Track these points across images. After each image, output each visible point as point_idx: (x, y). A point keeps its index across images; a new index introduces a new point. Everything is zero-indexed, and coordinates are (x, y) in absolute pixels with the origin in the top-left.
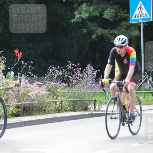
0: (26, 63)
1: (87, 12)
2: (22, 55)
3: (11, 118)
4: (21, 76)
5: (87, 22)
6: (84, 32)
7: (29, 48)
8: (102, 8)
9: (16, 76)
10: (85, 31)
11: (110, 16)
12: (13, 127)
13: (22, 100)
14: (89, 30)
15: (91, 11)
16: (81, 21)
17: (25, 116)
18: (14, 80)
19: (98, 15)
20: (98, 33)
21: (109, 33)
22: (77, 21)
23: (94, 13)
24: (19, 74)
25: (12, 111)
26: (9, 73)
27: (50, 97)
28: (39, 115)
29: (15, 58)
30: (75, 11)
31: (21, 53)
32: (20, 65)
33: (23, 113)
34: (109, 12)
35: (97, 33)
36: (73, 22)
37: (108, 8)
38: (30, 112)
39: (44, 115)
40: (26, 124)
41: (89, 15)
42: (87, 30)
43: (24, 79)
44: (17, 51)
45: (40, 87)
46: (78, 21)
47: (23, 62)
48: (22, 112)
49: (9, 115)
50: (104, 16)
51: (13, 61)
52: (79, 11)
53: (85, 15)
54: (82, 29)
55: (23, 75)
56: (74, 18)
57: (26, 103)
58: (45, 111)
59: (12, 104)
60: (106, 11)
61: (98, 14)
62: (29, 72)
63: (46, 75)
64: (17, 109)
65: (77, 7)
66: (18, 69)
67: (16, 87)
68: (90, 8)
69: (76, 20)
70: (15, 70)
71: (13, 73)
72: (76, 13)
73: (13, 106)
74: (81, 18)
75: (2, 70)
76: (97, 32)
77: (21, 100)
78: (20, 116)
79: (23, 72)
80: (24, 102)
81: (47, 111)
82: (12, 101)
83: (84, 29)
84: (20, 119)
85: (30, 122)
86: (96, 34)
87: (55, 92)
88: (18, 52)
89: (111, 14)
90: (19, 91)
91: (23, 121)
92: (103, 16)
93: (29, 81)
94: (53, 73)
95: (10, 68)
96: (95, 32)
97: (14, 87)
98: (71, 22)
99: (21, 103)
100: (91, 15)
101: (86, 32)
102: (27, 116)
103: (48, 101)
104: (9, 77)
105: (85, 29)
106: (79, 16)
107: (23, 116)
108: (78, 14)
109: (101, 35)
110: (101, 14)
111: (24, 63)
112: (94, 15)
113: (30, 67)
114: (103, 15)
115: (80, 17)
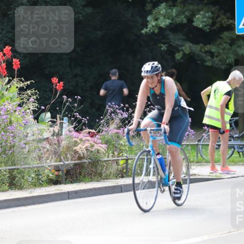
0: (70, 99)
1: (166, 17)
2: (63, 87)
3: (46, 186)
4: (63, 120)
5: (168, 32)
6: (162, 49)
7: (76, 76)
8: (190, 10)
9: (55, 120)
10: (164, 47)
11: (204, 24)
12: (51, 201)
13: (64, 157)
14: (170, 46)
15: (174, 15)
16: (158, 32)
17: (68, 183)
18: (51, 126)
19: (185, 21)
20: (185, 51)
21: (203, 50)
22: (152, 31)
23: (179, 18)
24: (58, 116)
25: (48, 176)
26: (43, 115)
27: (109, 153)
28: (91, 181)
29: (52, 90)
30: (148, 16)
31: (61, 83)
32: (60, 102)
33: (66, 179)
34: (203, 18)
35: (183, 51)
36: (144, 34)
37: (200, 11)
38: (77, 177)
39: (98, 181)
40: (70, 197)
41: (171, 22)
42: (167, 45)
43: (67, 124)
44: (55, 80)
45: (92, 136)
46: (154, 32)
47: (66, 97)
48: (64, 177)
49: (42, 181)
50: (195, 24)
51: (50, 95)
52: (154, 15)
53: (164, 23)
54: (159, 45)
55: (66, 119)
56: (146, 26)
57: (70, 162)
58: (100, 175)
59: (49, 164)
60: (197, 16)
61: (185, 19)
62: (76, 112)
63: (102, 117)
64: (56, 173)
65: (152, 10)
66: (58, 108)
67: (55, 137)
68: (172, 10)
69: (149, 30)
70: (52, 111)
71: (49, 115)
72: (149, 18)
73: (49, 168)
74: (157, 27)
75: (32, 110)
76: (183, 48)
77: (62, 157)
78: (60, 184)
79: (65, 113)
80: (68, 161)
81: (103, 175)
82: (48, 159)
83: (162, 45)
84: (61, 189)
85: (76, 193)
86: (181, 52)
87: (117, 145)
88: (57, 81)
89: (205, 20)
90: (59, 144)
91: (66, 191)
92: (193, 24)
93: (74, 128)
94: (112, 114)
95: (45, 106)
96: (180, 49)
97: (51, 137)
98: (142, 33)
99: (62, 163)
100: (174, 21)
101: (165, 49)
102: (72, 183)
103: (106, 159)
104: (43, 121)
105: (164, 44)
106: (154, 24)
107: (65, 184)
108: (153, 20)
109: (189, 54)
110: (190, 21)
111: (67, 99)
112: (178, 22)
113: (76, 105)
114: (193, 22)
115: (156, 24)
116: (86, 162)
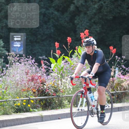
0: (119, 58)
2: (116, 51)
4: (115, 69)
17: (118, 103)
24: (113, 67)
25: (108, 99)
29: (110, 53)
31: (115, 49)
32: (114, 60)
33: (117, 101)
40: (119, 110)
43: (118, 71)
44: (111, 48)
47: (117, 57)
48: (116, 99)
51: (109, 56)
55: (117, 68)
57: (119, 91)
62: (122, 65)
66: (113, 63)
73: (108, 95)
77: (115, 89)
78: (114, 103)
79: (116, 65)
80: (118, 91)
84: (114, 106)
88: (113, 48)
90: (113, 82)
91: (117, 107)
93: (122, 73)
99: (115, 92)
102: (120, 103)
107: (117, 103)
113: (122, 61)
116: (127, 92)
